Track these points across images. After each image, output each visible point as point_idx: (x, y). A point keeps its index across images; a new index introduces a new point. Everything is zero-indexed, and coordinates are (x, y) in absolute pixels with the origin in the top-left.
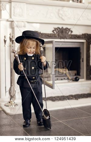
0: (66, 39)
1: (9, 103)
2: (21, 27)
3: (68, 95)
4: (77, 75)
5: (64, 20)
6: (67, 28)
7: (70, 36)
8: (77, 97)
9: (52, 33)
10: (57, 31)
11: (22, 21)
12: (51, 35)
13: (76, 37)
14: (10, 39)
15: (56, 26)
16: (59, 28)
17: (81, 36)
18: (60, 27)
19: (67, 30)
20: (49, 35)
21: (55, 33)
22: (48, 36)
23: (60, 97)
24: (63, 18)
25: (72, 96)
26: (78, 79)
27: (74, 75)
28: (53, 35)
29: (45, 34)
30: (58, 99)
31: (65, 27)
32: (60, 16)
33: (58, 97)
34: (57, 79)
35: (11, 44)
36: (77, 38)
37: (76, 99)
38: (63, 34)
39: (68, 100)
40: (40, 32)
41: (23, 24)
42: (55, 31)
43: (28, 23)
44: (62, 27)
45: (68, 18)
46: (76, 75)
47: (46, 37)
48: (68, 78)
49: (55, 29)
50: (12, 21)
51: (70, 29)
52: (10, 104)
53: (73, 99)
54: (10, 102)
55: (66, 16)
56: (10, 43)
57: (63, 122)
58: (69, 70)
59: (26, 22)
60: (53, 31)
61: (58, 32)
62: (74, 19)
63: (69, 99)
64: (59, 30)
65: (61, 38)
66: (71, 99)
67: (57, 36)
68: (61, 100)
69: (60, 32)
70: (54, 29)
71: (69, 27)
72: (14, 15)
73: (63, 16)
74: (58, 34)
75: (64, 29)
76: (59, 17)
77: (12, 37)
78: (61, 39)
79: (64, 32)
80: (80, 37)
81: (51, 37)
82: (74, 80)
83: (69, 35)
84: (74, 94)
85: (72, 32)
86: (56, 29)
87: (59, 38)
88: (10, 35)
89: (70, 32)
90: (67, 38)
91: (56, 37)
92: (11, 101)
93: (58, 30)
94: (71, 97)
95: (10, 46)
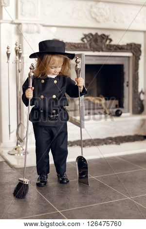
0: (103, 51)
1: (14, 150)
2: (33, 33)
3: (104, 137)
4: (118, 106)
5: (99, 22)
6: (104, 35)
7: (109, 47)
8: (119, 140)
9: (81, 42)
10: (88, 39)
11: (35, 24)
12: (79, 45)
13: (117, 48)
14: (16, 51)
15: (87, 32)
16: (91, 34)
17: (126, 48)
18: (94, 32)
19: (104, 37)
20: (76, 45)
21: (86, 42)
22: (74, 46)
23: (92, 141)
24: (98, 18)
25: (111, 139)
26: (120, 113)
27: (114, 106)
28: (82, 46)
29: (71, 43)
30: (90, 143)
31: (100, 33)
32: (93, 15)
33: (90, 140)
34: (89, 113)
35: (18, 59)
36: (118, 50)
37: (116, 144)
38: (98, 44)
39: (105, 146)
41: (35, 28)
42: (85, 40)
43: (44, 26)
44: (97, 34)
45: (105, 19)
46: (116, 106)
47: (70, 48)
48: (105, 112)
49: (86, 36)
50: (19, 24)
51: (108, 36)
52: (17, 152)
53: (113, 144)
54: (16, 149)
55: (102, 16)
56: (16, 58)
57: (97, 178)
58: (106, 99)
59: (41, 25)
60: (82, 39)
61: (91, 40)
62: (115, 21)
63: (106, 144)
64: (91, 37)
66: (110, 143)
67: (89, 47)
68: (94, 145)
69: (92, 41)
70: (83, 36)
71: (106, 33)
72: (22, 14)
73: (97, 15)
74: (90, 43)
75: (99, 36)
76: (91, 15)
77: (18, 49)
78: (94, 51)
79: (98, 41)
80: (124, 49)
81: (79, 48)
82: (114, 114)
83: (107, 45)
84: (113, 136)
85: (111, 40)
86: (88, 35)
87: (91, 50)
88: (16, 45)
89: (108, 41)
90: (104, 49)
91: (87, 48)
92: (19, 147)
93: (89, 37)
94: (110, 141)
95: (16, 63)
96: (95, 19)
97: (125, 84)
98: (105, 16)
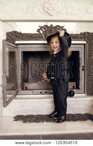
5: (51, 15)
9: (37, 33)
10: (44, 30)
19: (58, 28)
22: (31, 36)
24: (50, 12)
29: (27, 34)
31: (55, 24)
34: (46, 92)
40: (21, 32)
42: (40, 31)
45: (57, 12)
49: (41, 28)
55: (54, 10)
60: (38, 31)
62: (67, 14)
67: (44, 37)
69: (47, 31)
71: (61, 24)
73: (49, 10)
74: (45, 34)
75: (54, 27)
76: (45, 11)
86: (43, 27)
91: (42, 37)
96: (48, 12)
97: (81, 69)
98: (56, 9)
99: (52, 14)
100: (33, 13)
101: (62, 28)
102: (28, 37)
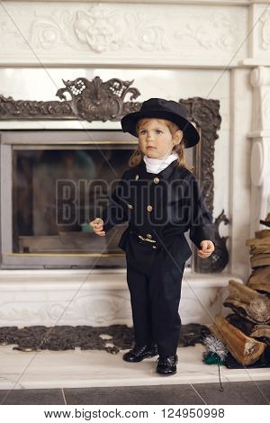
0: (112, 119)
5: (97, 52)
7: (128, 110)
9: (58, 99)
10: (76, 93)
12: (50, 107)
15: (72, 75)
19: (117, 86)
20: (44, 107)
21: (69, 98)
22: (39, 109)
24: (92, 43)
28: (58, 107)
29: (28, 102)
31: (105, 76)
32: (81, 36)
38: (99, 102)
40: (10, 97)
42: (66, 94)
44: (97, 79)
45: (114, 42)
47: (30, 114)
49: (69, 85)
51: (127, 84)
55: (104, 35)
60: (60, 93)
61: (81, 94)
62: (141, 48)
64: (83, 87)
65: (90, 117)
67: (75, 110)
69: (84, 95)
70: (63, 86)
71: (123, 75)
73: (90, 36)
74: (80, 101)
75: (103, 84)
78: (90, 122)
79: (99, 96)
81: (49, 113)
83: (126, 104)
85: (136, 93)
86: (73, 83)
87: (83, 119)
89: (129, 95)
90: (115, 116)
91: (70, 112)
93: (78, 88)
96: (88, 43)
98: (111, 35)
99: (100, 48)
100: (45, 44)
101: (126, 86)
102: (31, 112)
